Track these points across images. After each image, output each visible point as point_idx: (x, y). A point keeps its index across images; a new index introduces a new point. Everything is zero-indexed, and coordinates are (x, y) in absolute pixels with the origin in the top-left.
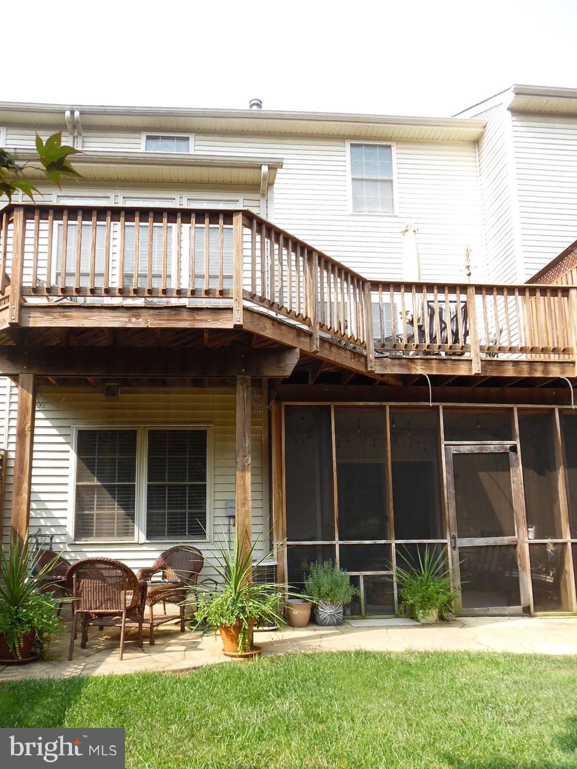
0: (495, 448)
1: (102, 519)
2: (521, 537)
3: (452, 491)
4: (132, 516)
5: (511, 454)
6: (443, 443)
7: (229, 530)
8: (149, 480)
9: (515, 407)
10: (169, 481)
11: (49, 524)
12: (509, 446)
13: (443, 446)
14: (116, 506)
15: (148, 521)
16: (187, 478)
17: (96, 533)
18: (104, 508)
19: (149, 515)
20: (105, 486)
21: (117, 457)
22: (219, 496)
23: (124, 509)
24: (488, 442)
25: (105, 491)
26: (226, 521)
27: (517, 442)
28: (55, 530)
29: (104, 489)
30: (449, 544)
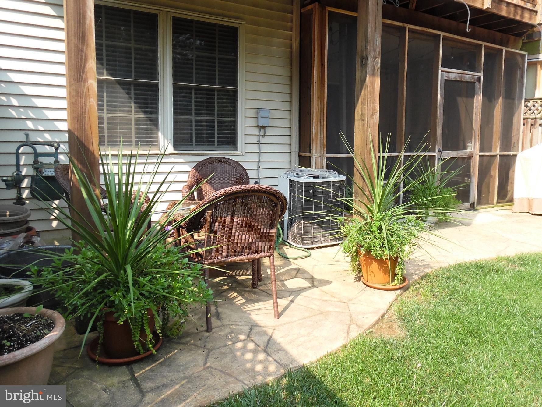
0: (469, 77)
1: (116, 124)
2: (475, 151)
3: (442, 112)
4: (155, 122)
5: (477, 83)
6: (441, 69)
7: (259, 141)
8: (175, 80)
9: (484, 44)
10: (197, 82)
11: (41, 128)
12: (477, 77)
13: (440, 71)
14: (133, 109)
15: (175, 129)
16: (217, 80)
17: (109, 141)
18: (116, 111)
19: (176, 122)
20: (120, 83)
21: (132, 45)
22: (250, 104)
23: (145, 112)
24: (466, 72)
25: (119, 89)
26: (256, 131)
27: (481, 74)
28: (50, 136)
29: (119, 86)
30: (436, 156)
